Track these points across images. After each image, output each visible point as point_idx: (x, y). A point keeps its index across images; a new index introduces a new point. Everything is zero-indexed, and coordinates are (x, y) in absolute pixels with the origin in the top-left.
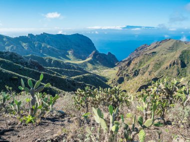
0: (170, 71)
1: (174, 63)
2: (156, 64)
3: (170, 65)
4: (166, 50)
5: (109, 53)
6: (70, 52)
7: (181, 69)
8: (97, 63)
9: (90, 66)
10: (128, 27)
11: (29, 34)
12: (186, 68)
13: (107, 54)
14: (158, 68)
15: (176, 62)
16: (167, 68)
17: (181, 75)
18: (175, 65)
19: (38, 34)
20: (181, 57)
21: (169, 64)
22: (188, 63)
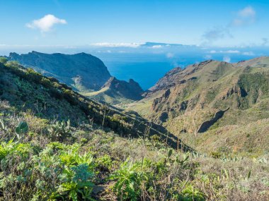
0: (229, 101)
1: (232, 91)
2: (209, 93)
3: (228, 94)
4: (210, 75)
5: (131, 80)
6: (76, 80)
7: (242, 99)
8: (118, 95)
9: (108, 99)
10: (148, 44)
11: (11, 54)
12: (247, 97)
13: (128, 81)
14: (212, 99)
15: (234, 89)
16: (224, 98)
17: (243, 106)
18: (234, 94)
19: (24, 53)
20: (240, 83)
21: (225, 93)
22: (249, 90)
